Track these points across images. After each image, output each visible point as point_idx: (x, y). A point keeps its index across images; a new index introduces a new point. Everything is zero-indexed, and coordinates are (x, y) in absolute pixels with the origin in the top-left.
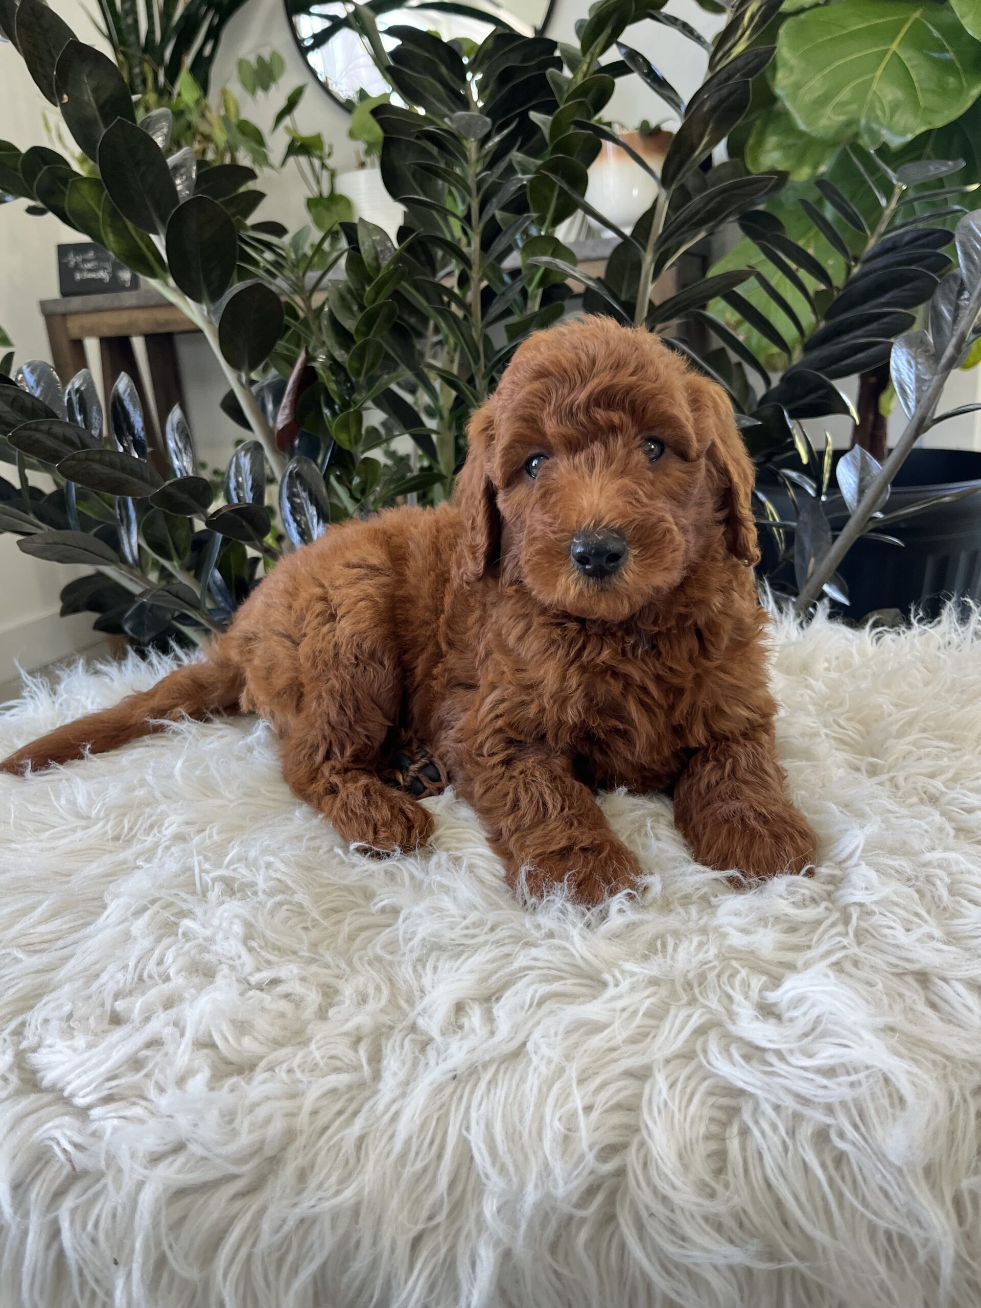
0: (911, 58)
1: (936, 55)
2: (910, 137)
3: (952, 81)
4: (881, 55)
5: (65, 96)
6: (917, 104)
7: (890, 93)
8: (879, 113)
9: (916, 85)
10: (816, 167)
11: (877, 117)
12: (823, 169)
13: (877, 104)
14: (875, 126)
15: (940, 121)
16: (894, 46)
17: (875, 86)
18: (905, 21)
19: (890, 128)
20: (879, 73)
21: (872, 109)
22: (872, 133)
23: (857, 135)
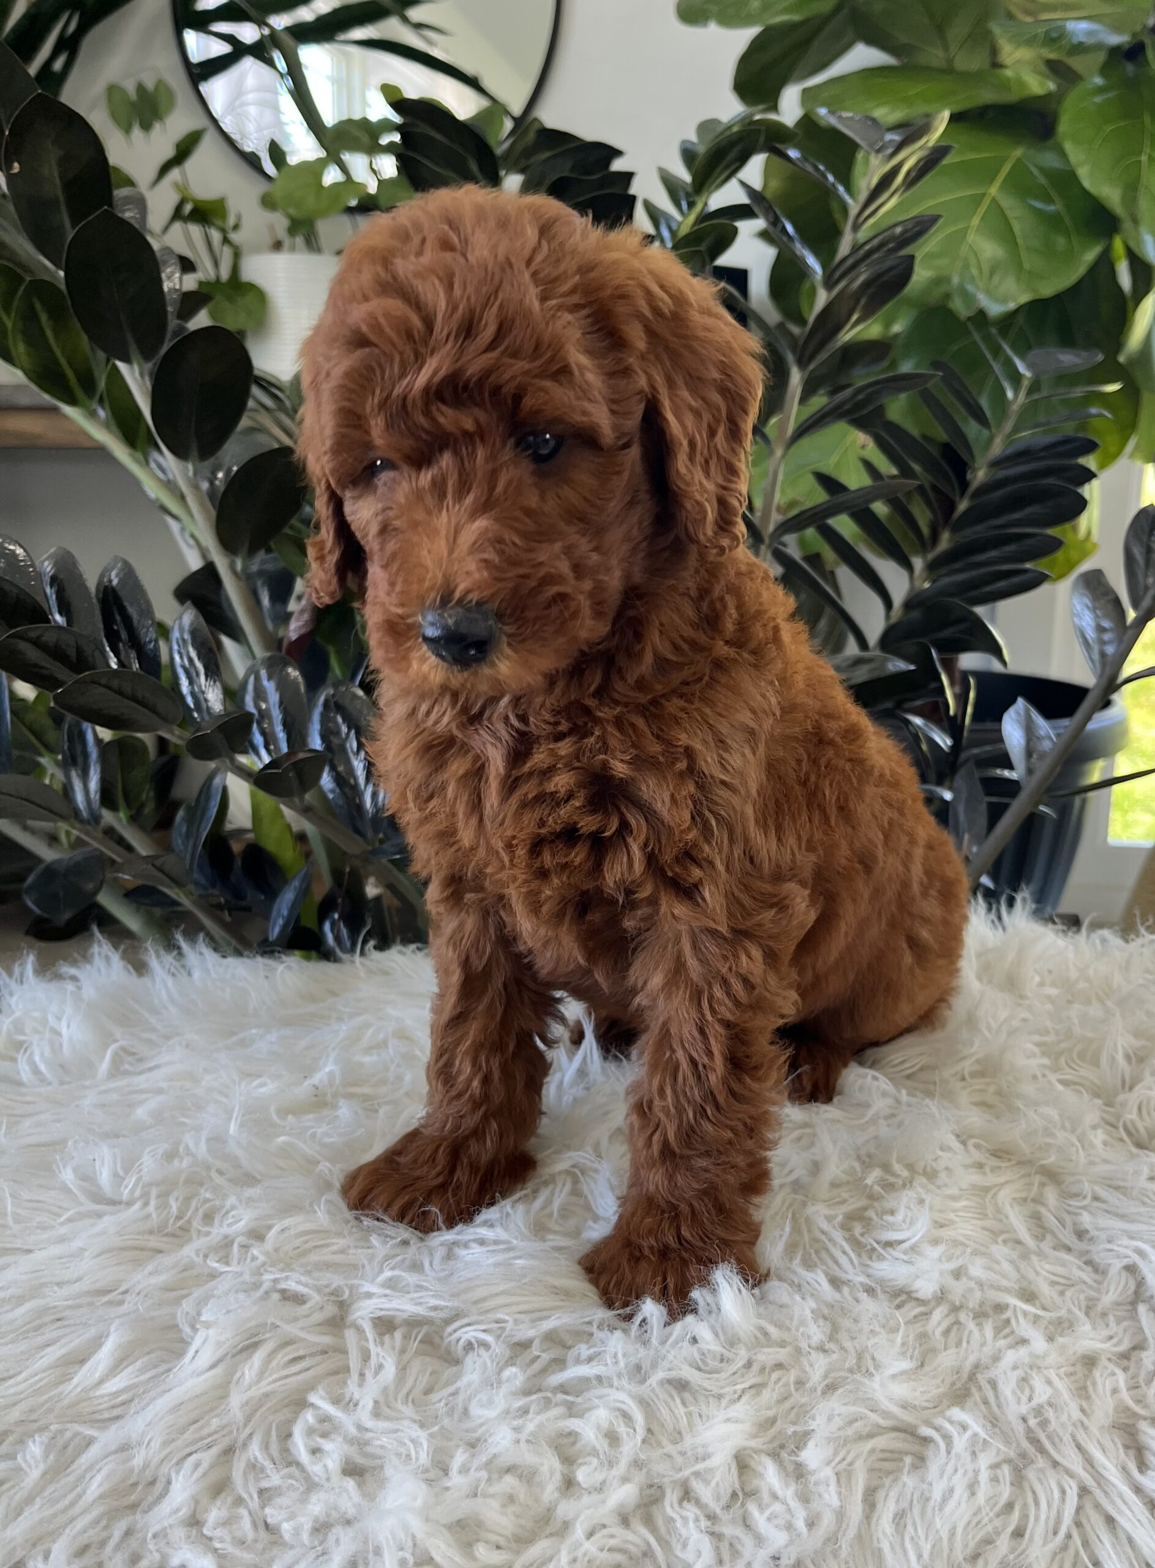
0: (1012, 207)
1: (1038, 205)
2: (1012, 306)
3: (1061, 241)
4: (978, 200)
5: (16, 165)
6: (1019, 265)
7: (990, 249)
8: (974, 271)
9: (1020, 241)
10: (888, 325)
11: (973, 279)
12: (897, 328)
13: (973, 261)
14: (970, 288)
15: (1048, 289)
16: (993, 190)
17: (971, 237)
18: (1004, 160)
19: (988, 293)
20: (976, 221)
21: (966, 266)
22: (968, 297)
23: (947, 296)
